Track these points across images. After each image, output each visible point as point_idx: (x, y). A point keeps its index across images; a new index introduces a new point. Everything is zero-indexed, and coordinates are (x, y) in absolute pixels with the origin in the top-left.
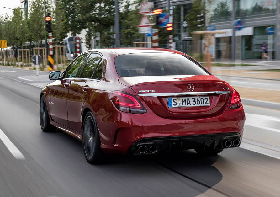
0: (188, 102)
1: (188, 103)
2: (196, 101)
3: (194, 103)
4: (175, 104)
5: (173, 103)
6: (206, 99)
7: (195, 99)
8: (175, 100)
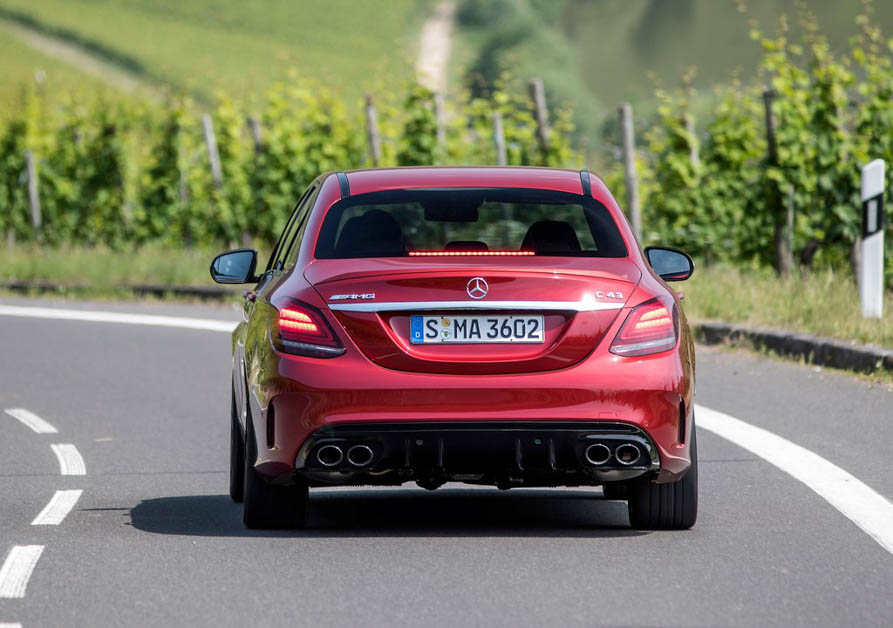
0: (475, 330)
1: (472, 333)
2: (499, 327)
3: (493, 333)
4: (432, 333)
5: (426, 330)
6: (533, 324)
7: (496, 321)
8: (432, 324)
